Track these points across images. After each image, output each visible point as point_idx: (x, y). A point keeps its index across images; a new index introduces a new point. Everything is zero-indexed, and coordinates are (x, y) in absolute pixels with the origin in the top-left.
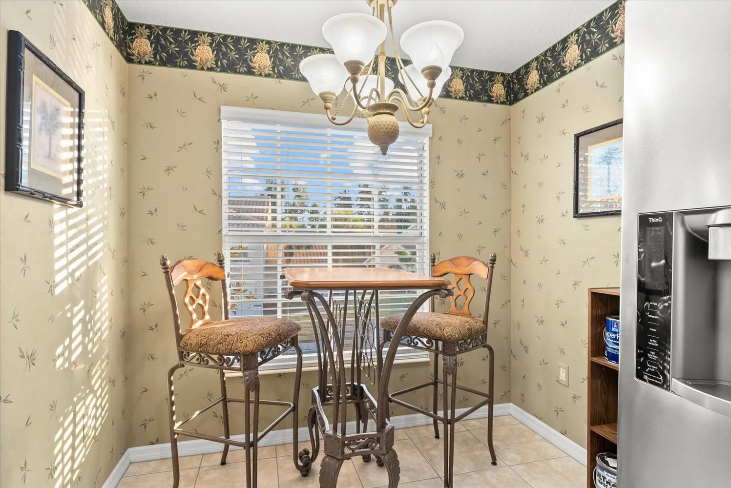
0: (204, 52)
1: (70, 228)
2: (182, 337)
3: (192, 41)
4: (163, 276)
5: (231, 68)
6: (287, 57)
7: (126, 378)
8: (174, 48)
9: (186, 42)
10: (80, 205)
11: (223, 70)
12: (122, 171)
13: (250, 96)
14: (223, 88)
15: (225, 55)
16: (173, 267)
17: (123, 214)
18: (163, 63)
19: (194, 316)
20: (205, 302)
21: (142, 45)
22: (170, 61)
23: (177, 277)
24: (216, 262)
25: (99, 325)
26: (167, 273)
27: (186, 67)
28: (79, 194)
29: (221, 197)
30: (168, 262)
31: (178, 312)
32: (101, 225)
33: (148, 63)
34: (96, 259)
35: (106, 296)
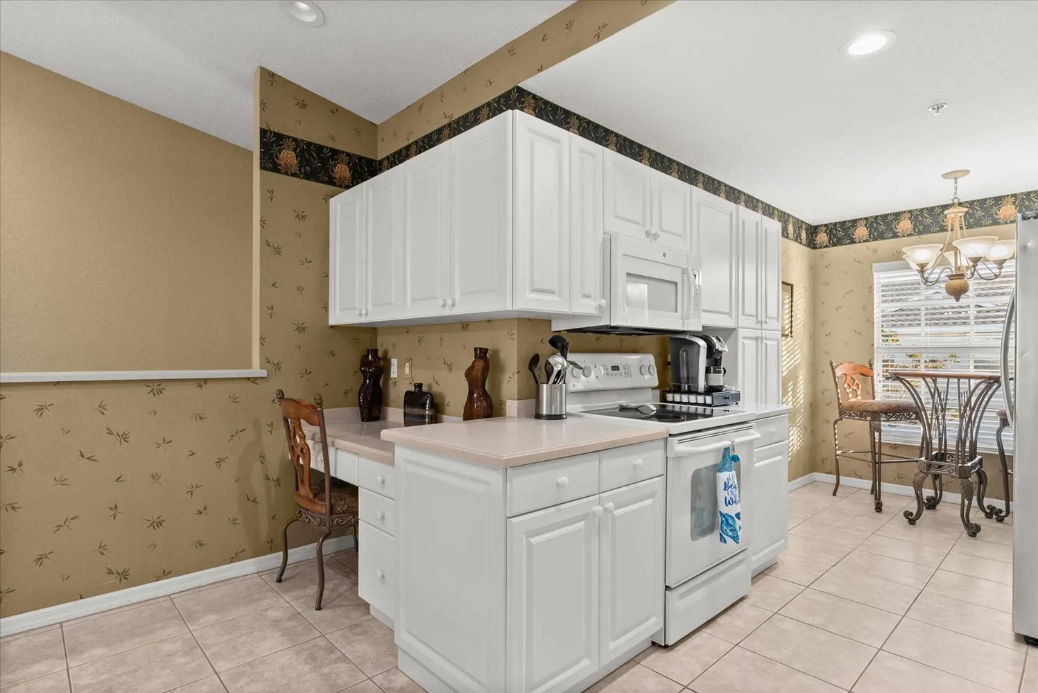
0: (861, 231)
1: (787, 353)
2: (841, 404)
3: (853, 226)
4: (831, 371)
5: (881, 236)
6: (926, 218)
7: (813, 432)
8: (841, 234)
9: (849, 228)
10: (792, 337)
11: (875, 239)
12: (811, 313)
13: (895, 252)
14: (875, 251)
15: (876, 229)
16: (836, 367)
17: (811, 337)
18: (834, 245)
19: (850, 395)
20: (858, 388)
21: (822, 237)
22: (839, 242)
23: (839, 372)
24: (868, 366)
25: (798, 400)
26: (833, 369)
27: (849, 243)
28: (791, 332)
29: (873, 323)
30: (834, 364)
31: (840, 396)
32: (799, 345)
33: (826, 246)
34: (797, 362)
35: (802, 381)
